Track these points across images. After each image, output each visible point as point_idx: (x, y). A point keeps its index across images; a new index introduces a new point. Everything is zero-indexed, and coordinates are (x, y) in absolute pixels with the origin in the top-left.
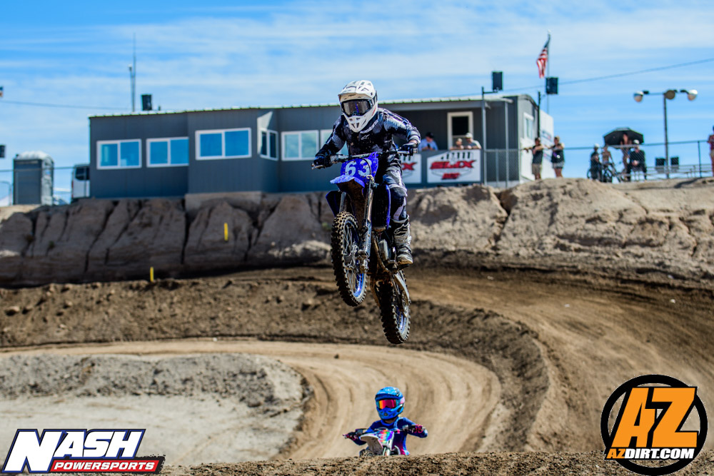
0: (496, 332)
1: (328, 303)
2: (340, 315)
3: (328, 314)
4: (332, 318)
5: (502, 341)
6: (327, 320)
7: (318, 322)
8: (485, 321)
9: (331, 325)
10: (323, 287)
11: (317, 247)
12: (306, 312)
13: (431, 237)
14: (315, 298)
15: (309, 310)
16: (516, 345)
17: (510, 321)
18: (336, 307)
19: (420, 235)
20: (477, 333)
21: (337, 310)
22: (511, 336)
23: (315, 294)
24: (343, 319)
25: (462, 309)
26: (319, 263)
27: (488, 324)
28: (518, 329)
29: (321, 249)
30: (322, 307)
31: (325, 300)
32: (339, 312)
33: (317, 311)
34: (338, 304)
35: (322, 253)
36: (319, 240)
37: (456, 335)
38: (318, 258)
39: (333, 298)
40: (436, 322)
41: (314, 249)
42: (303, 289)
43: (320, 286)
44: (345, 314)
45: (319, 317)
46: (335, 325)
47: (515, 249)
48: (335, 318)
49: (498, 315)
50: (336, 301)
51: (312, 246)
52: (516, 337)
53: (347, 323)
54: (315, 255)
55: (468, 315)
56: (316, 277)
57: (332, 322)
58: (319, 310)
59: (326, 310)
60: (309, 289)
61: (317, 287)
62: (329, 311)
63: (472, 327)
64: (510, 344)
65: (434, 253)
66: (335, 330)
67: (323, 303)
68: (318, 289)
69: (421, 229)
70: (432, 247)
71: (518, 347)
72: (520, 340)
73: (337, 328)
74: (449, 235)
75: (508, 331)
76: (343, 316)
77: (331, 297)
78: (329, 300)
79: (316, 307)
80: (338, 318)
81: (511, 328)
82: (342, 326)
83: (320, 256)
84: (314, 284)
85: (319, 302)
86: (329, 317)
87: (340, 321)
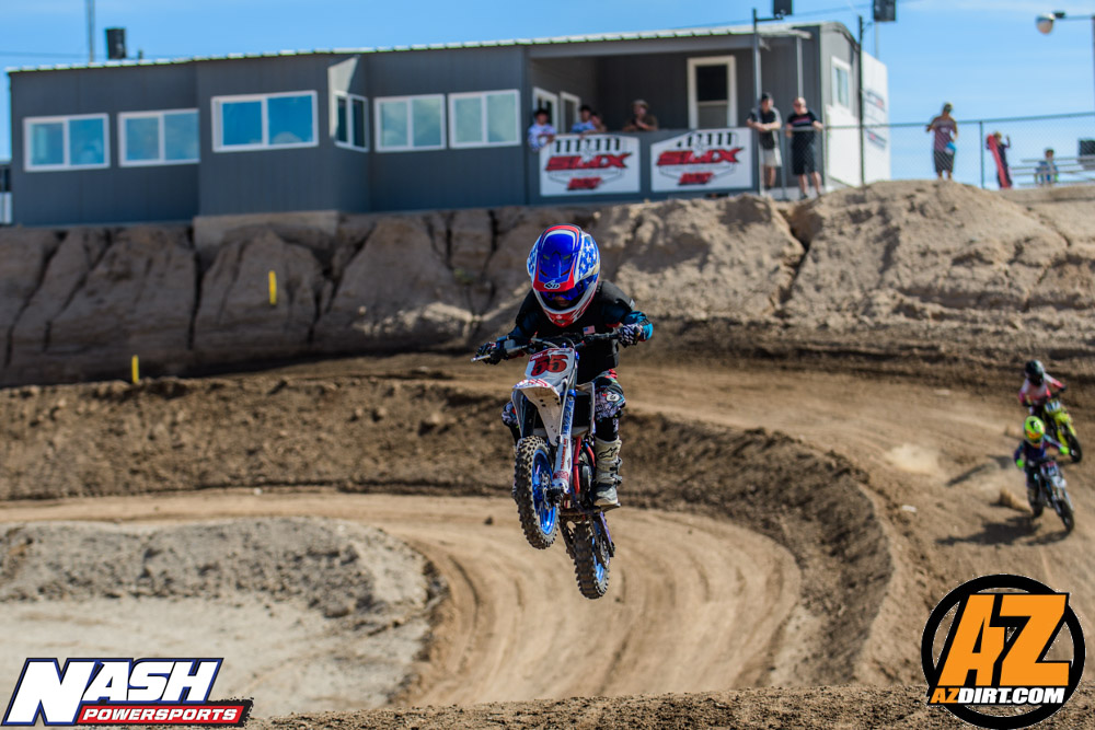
0: (788, 472)
1: (469, 422)
2: (493, 444)
3: (471, 442)
4: (477, 450)
5: (800, 489)
6: (468, 453)
7: (451, 456)
8: (768, 452)
9: (476, 463)
10: (460, 391)
11: (445, 315)
12: (427, 437)
13: (661, 294)
14: (443, 410)
15: (434, 435)
16: (828, 496)
17: (814, 452)
18: (484, 428)
19: (640, 290)
20: (750, 474)
21: (485, 433)
22: (817, 479)
23: (444, 402)
24: (499, 450)
25: (723, 430)
26: (450, 345)
27: (773, 457)
28: (829, 466)
29: (453, 319)
30: (460, 428)
31: (464, 416)
32: (491, 437)
33: (450, 437)
34: (488, 423)
35: (454, 326)
36: (449, 303)
37: (712, 479)
38: (447, 336)
39: (480, 411)
40: (675, 454)
41: (440, 318)
42: (422, 394)
43: (454, 389)
44: (502, 442)
45: (453, 448)
46: (482, 461)
47: (820, 315)
48: (483, 448)
49: (792, 441)
50: (485, 416)
51: (435, 312)
52: (827, 482)
53: (506, 458)
54: (441, 329)
55: (734, 441)
56: (446, 371)
57: (479, 456)
58: (453, 434)
59: (467, 434)
60: (433, 395)
61: (447, 390)
62: (472, 436)
63: (743, 463)
64: (815, 494)
65: (666, 325)
66: (484, 472)
67: (460, 420)
68: (451, 394)
69: (641, 280)
70: (664, 314)
71: (832, 500)
72: (835, 487)
73: (487, 467)
74: (696, 291)
75: (812, 470)
76: (497, 444)
77: (474, 409)
78: (470, 415)
79: (447, 428)
80: (489, 449)
81: (817, 464)
82: (497, 464)
83: (451, 331)
84: (443, 384)
85: (453, 420)
86: (471, 448)
87: (493, 454)
